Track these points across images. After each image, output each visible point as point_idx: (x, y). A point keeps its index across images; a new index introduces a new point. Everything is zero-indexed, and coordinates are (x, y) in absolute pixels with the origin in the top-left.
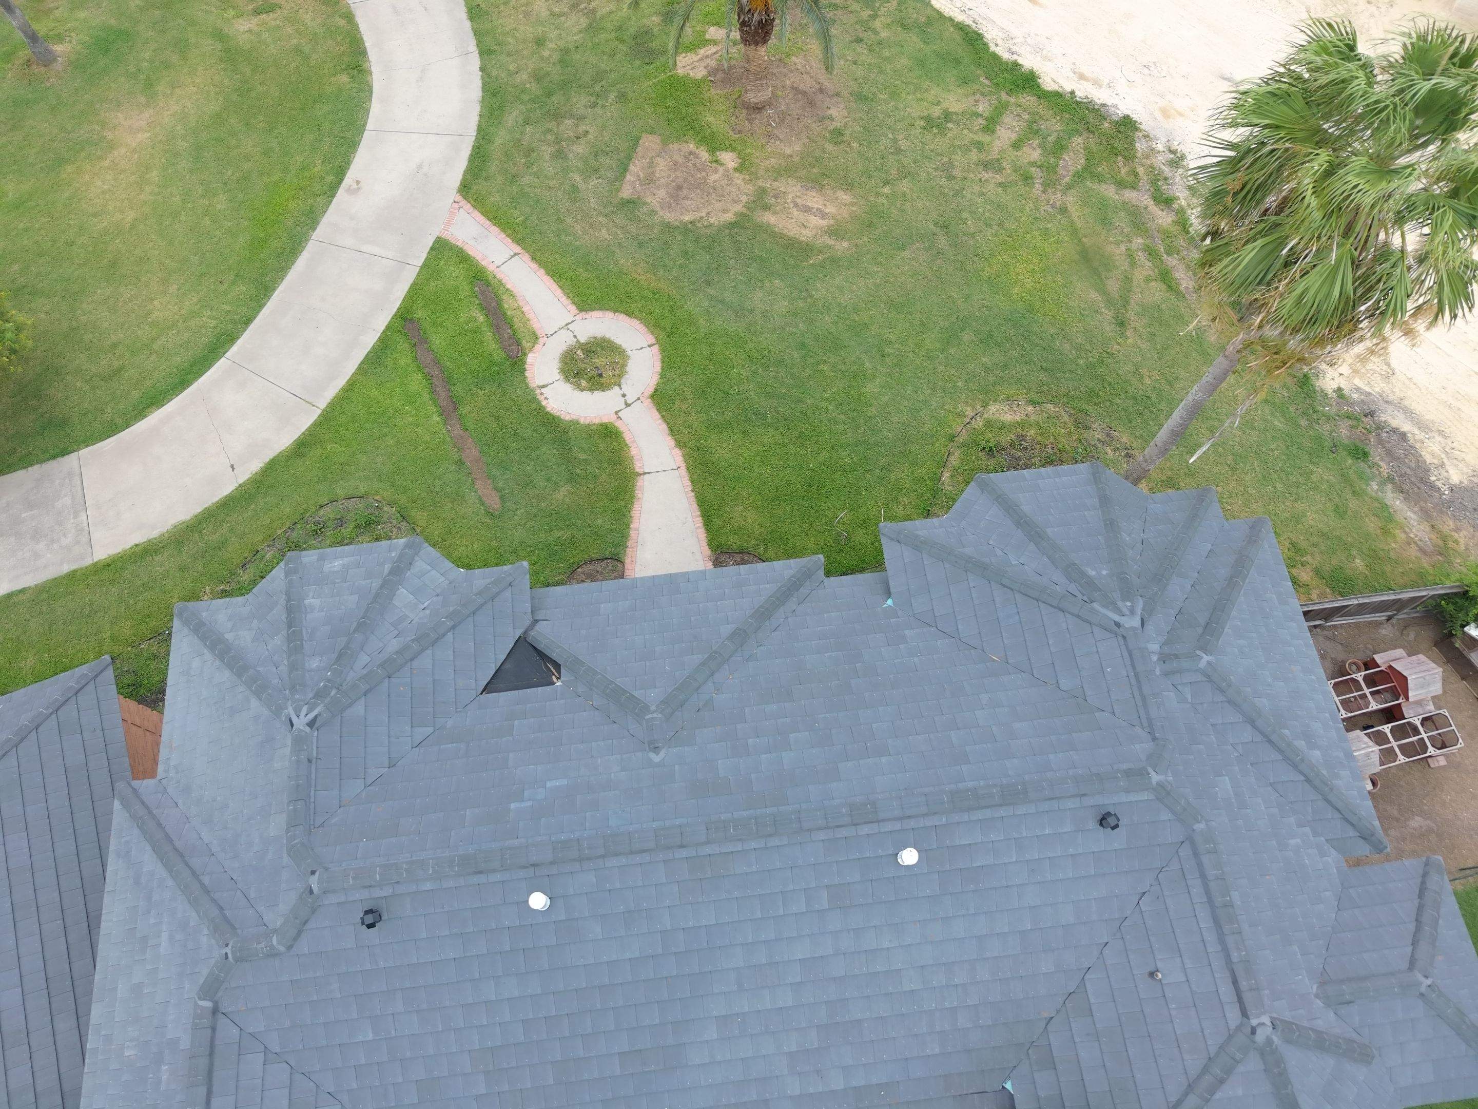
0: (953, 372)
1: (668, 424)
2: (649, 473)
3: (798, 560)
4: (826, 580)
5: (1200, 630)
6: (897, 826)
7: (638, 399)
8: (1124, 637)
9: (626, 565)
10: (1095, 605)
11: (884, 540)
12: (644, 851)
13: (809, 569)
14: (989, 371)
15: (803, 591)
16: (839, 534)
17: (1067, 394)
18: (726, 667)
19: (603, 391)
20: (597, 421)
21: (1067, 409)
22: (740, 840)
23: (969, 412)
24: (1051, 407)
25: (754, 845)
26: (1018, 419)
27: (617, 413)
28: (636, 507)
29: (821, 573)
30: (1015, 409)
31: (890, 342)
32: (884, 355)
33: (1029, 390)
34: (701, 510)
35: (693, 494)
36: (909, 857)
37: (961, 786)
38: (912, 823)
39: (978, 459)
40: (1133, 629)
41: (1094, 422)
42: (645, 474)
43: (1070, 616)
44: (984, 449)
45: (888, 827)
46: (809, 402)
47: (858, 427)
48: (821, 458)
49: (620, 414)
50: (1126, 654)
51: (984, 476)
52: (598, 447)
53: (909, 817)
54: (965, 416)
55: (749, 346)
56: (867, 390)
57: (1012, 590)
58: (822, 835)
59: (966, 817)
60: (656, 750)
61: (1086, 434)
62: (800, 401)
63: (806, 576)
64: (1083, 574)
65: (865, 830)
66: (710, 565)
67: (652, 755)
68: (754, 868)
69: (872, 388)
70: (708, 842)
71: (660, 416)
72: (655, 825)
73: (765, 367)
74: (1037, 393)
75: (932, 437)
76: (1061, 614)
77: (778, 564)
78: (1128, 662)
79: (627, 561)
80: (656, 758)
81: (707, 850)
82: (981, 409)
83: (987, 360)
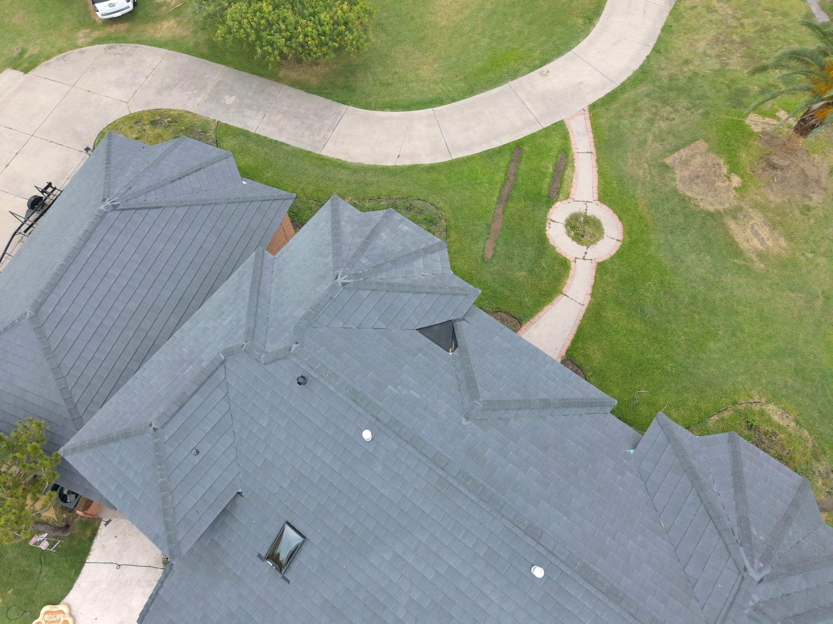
0: (765, 372)
1: (595, 282)
2: (567, 296)
3: (604, 394)
4: (609, 414)
5: (790, 614)
6: (545, 553)
7: (591, 260)
8: (743, 578)
9: (522, 328)
10: (741, 549)
11: (655, 421)
12: (425, 456)
13: (605, 402)
14: (786, 386)
15: (593, 410)
16: (634, 399)
17: (821, 434)
18: (528, 411)
19: (578, 244)
20: (564, 255)
21: (814, 441)
22: (469, 490)
23: (756, 398)
24: (806, 433)
25: (473, 498)
26: (781, 423)
27: (576, 258)
28: (549, 306)
29: (609, 409)
30: (784, 417)
31: (742, 331)
32: (734, 335)
33: (800, 415)
34: (577, 333)
35: (579, 322)
36: (538, 572)
37: (591, 565)
38: (553, 559)
39: (740, 424)
40: (752, 579)
41: (825, 461)
42: (565, 295)
43: (722, 541)
44: (748, 422)
45: (541, 550)
46: (674, 326)
47: (689, 358)
48: (656, 357)
49: (577, 260)
50: (736, 588)
51: (736, 435)
52: (554, 267)
53: (554, 555)
54: (752, 398)
55: (667, 277)
56: (710, 344)
57: (702, 501)
58: (507, 523)
59: (581, 582)
60: (467, 418)
61: (814, 462)
62: (669, 322)
63: (602, 404)
64: (748, 528)
65: (528, 540)
66: (559, 360)
67: (463, 419)
68: (465, 508)
69: (712, 345)
70: (455, 478)
71: (594, 275)
72: (440, 449)
73: (666, 293)
74: (805, 420)
75: (724, 394)
76: (718, 537)
77: (592, 387)
78: (734, 592)
79: (524, 327)
80: (464, 422)
81: (451, 480)
82: (764, 402)
83: (790, 382)
